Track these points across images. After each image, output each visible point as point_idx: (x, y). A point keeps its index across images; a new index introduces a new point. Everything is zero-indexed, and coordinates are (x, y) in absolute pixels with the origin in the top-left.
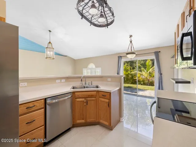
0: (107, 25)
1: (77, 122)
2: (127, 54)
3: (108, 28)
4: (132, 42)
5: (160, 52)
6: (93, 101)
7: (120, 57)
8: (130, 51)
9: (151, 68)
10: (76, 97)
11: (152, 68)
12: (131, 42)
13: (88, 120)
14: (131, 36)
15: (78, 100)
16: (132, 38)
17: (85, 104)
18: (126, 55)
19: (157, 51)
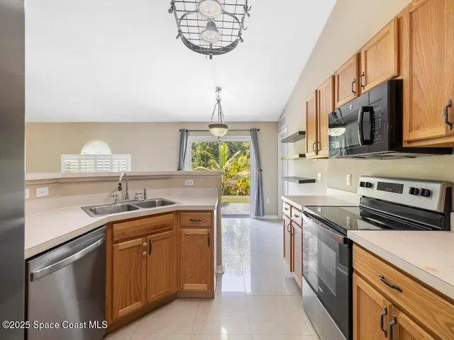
0: (211, 52)
1: (120, 315)
2: (212, 126)
3: (211, 58)
4: (221, 102)
5: (259, 130)
6: (165, 241)
7: (184, 133)
8: (216, 120)
9: (228, 159)
10: (115, 239)
11: (230, 160)
12: (219, 101)
13: (153, 297)
14: (219, 89)
15: (122, 245)
16: (221, 93)
17: (145, 253)
18: (208, 129)
19: (255, 128)
